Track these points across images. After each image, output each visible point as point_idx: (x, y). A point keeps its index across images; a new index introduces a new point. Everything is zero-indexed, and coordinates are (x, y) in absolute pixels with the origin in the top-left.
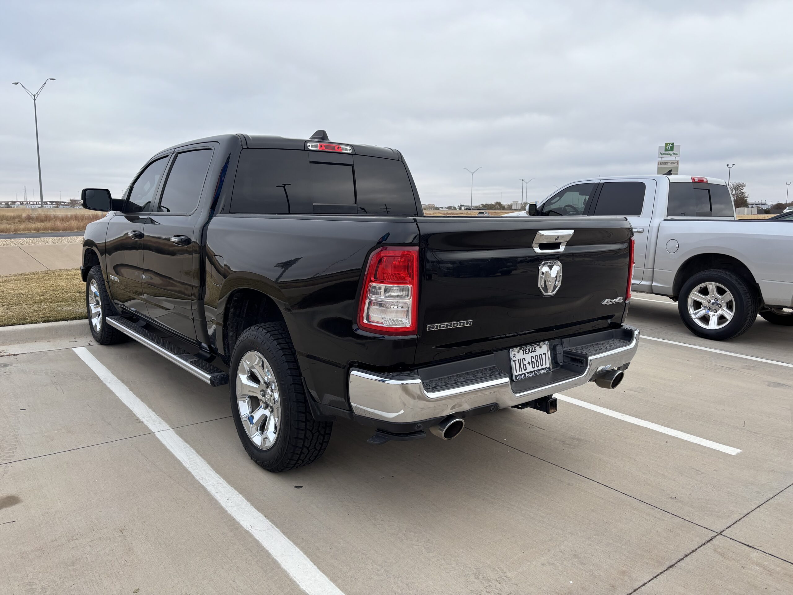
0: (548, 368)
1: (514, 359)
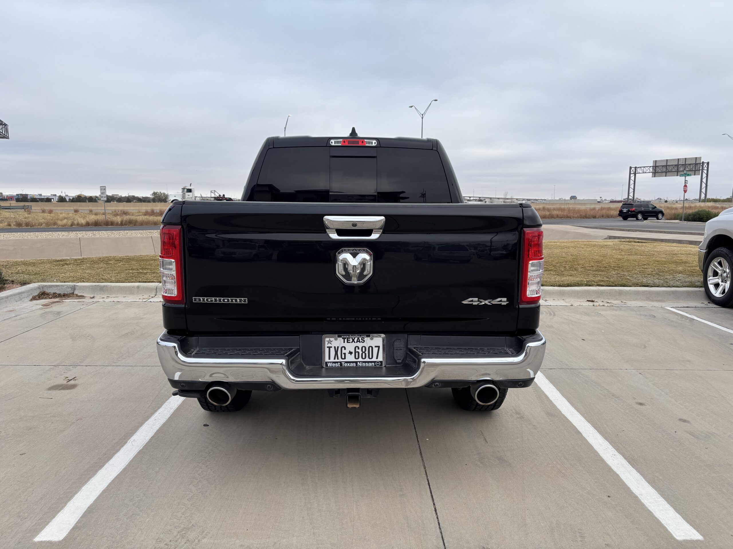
0: (378, 363)
1: (329, 345)
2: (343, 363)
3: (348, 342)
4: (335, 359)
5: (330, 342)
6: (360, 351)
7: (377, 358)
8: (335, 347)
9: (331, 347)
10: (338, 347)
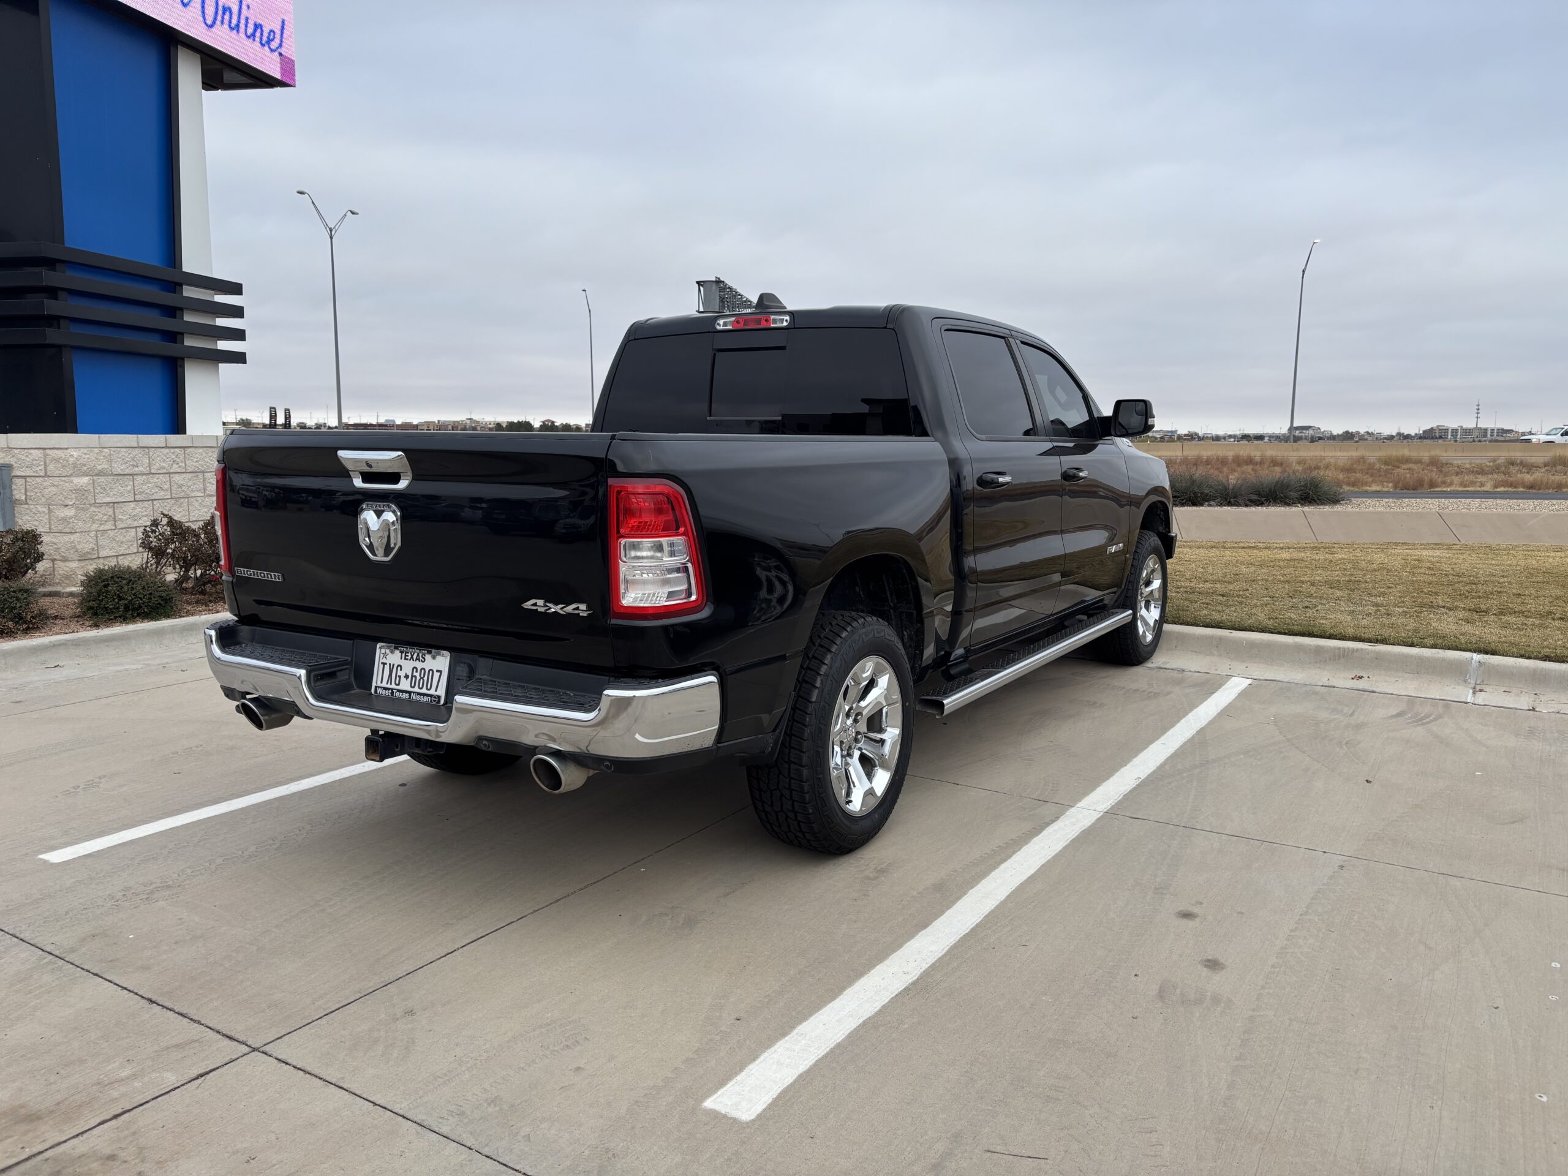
0: (435, 697)
1: (384, 660)
2: (395, 691)
3: (406, 659)
4: (387, 683)
5: (385, 655)
6: (417, 675)
7: (436, 691)
8: (390, 664)
9: (386, 664)
10: (394, 665)
